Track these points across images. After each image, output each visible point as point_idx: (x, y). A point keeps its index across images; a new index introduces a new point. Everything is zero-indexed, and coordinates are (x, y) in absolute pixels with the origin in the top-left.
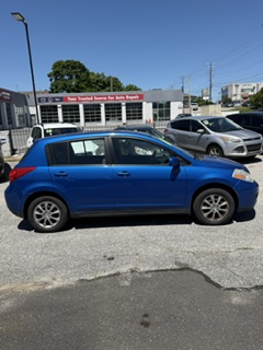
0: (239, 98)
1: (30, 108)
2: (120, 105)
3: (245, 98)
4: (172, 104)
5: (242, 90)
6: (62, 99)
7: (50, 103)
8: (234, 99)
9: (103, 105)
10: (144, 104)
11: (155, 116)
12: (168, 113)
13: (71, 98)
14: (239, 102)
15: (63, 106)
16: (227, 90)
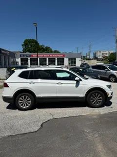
0: (101, 57)
1: (17, 59)
2: (55, 59)
3: (104, 57)
4: (77, 59)
5: (102, 54)
6: (30, 56)
7: (25, 57)
8: (99, 57)
9: (48, 59)
10: (65, 58)
11: (69, 64)
12: (75, 63)
13: (34, 56)
14: (101, 59)
15: (30, 59)
16: (96, 53)
